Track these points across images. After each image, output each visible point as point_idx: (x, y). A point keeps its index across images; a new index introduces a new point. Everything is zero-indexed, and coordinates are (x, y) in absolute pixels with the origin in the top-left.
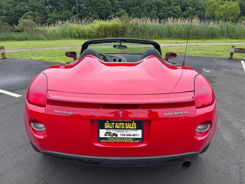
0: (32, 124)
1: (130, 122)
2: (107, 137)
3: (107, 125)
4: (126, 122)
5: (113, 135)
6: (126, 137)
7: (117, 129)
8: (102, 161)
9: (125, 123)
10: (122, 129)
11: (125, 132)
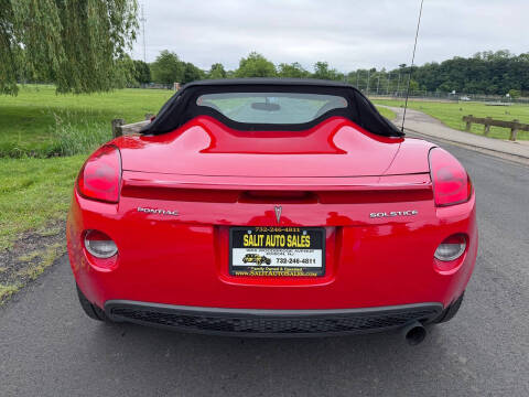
0: (87, 243)
1: (296, 234)
2: (248, 264)
3: (249, 240)
4: (289, 233)
5: (262, 261)
6: (288, 264)
7: (268, 247)
8: (237, 318)
9: (286, 234)
10: (280, 247)
11: (286, 255)
